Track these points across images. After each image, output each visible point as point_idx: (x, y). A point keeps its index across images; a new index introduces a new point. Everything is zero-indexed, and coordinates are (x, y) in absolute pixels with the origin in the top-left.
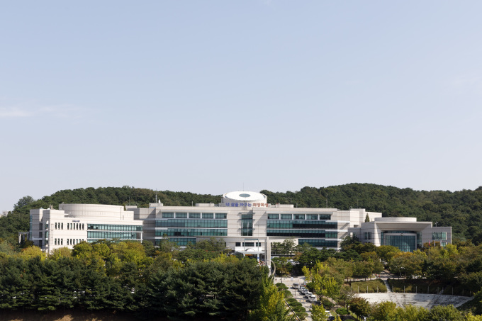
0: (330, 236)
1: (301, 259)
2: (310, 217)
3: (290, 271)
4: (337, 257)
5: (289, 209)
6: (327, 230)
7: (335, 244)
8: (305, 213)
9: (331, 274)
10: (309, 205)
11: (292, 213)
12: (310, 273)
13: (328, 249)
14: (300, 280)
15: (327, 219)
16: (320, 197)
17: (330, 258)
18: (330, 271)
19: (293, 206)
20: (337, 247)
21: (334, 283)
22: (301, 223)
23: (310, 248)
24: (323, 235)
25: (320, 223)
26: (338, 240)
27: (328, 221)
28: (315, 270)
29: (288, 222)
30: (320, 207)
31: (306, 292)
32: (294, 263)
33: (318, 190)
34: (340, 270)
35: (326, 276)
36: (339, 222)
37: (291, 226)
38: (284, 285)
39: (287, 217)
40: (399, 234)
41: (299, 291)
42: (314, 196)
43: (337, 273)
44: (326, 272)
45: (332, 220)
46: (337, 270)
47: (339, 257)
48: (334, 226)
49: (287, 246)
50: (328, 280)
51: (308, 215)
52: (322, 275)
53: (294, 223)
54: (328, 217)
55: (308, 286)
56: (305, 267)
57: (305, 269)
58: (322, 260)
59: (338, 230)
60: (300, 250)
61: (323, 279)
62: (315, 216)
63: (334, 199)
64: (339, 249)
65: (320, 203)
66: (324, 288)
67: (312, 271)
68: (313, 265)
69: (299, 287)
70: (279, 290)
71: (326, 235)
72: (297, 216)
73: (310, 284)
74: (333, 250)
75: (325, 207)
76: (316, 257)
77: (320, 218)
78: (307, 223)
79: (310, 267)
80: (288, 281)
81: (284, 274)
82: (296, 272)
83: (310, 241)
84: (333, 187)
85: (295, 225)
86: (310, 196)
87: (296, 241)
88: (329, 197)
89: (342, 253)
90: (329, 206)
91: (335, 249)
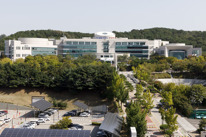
0: (144, 52)
1: (131, 63)
2: (136, 44)
3: (126, 69)
4: (148, 62)
5: (126, 40)
6: (143, 50)
7: (147, 56)
8: (133, 42)
9: (145, 70)
10: (135, 38)
11: (127, 42)
12: (135, 70)
13: (144, 58)
14: (131, 73)
15: (143, 44)
16: (140, 34)
17: (144, 63)
18: (145, 69)
19: (127, 38)
20: (148, 57)
21: (147, 74)
22: (131, 46)
23: (135, 58)
24: (142, 52)
25: (140, 46)
26: (149, 54)
27: (144, 45)
28: (138, 68)
29: (125, 46)
30: (140, 39)
31: (133, 78)
32: (128, 65)
33: (139, 31)
34: (149, 68)
35: (143, 71)
36: (149, 46)
37: (127, 48)
38: (123, 75)
39: (125, 44)
40: (177, 51)
41: (130, 78)
42: (137, 33)
43: (148, 69)
44: (143, 69)
45: (146, 45)
46: (148, 68)
47: (149, 62)
48: (147, 48)
49: (125, 57)
50: (144, 73)
51: (134, 43)
52: (141, 70)
53: (128, 46)
54: (144, 43)
55: (134, 76)
56: (133, 67)
57: (133, 68)
58: (141, 63)
59: (149, 50)
60: (131, 59)
61: (141, 72)
62: (138, 43)
63: (147, 35)
64: (149, 58)
65: (140, 37)
66: (142, 76)
67: (136, 69)
68: (137, 66)
69: (130, 76)
70: (121, 77)
71: (143, 52)
72: (129, 43)
73: (135, 74)
74: (146, 59)
75: (143, 39)
76: (138, 62)
77: (140, 44)
78: (134, 46)
79: (135, 67)
80: (125, 73)
81: (123, 70)
82: (129, 69)
83: (136, 55)
84: (146, 29)
85: (129, 48)
86: (135, 34)
87: (129, 55)
88: (144, 34)
89: (150, 60)
90: (144, 38)
91: (147, 58)
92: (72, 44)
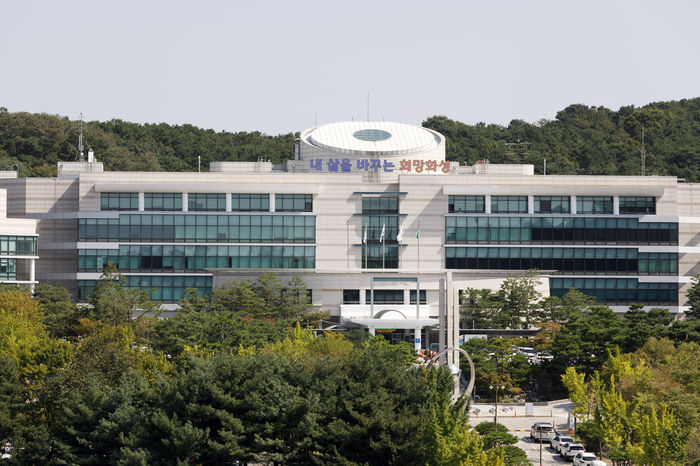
0: (652, 266)
1: (559, 345)
2: (588, 206)
3: (522, 385)
4: (679, 336)
5: (520, 178)
6: (643, 249)
7: (669, 294)
8: (572, 192)
9: (656, 392)
10: (584, 164)
11: (530, 192)
12: (589, 391)
13: (647, 309)
14: (555, 414)
15: (643, 210)
16: (622, 138)
17: (652, 340)
18: (654, 385)
19: (530, 169)
20: (676, 302)
21: (669, 422)
22: (557, 224)
23: (587, 309)
24: (631, 265)
25: (622, 225)
26: (681, 279)
27: (646, 218)
28: (606, 379)
29: (515, 223)
30: (621, 172)
31: (574, 453)
32: (535, 358)
33: (615, 117)
34: (687, 379)
35: (642, 398)
36: (682, 220)
37: (526, 235)
38: (503, 429)
39: (513, 206)
41: (552, 449)
42: (599, 134)
43: (678, 388)
44: (642, 386)
45: (662, 215)
46: (677, 378)
47: (682, 337)
48: (668, 233)
49: (514, 302)
50: (648, 411)
51: (581, 198)
52: (628, 395)
53: (537, 224)
54: (649, 204)
55: (580, 433)
56: (572, 370)
57: (572, 376)
58: (629, 346)
59: (681, 249)
60: (555, 316)
61: (630, 409)
62: (606, 203)
63: (668, 146)
64: (682, 309)
65: (621, 158)
66: (634, 438)
67: (596, 382)
68: (598, 365)
69: (551, 436)
70: (488, 445)
71: (642, 266)
72: (545, 204)
73: (588, 425)
74: (663, 314)
75: (637, 173)
76: (608, 338)
77: (622, 209)
78: (579, 225)
79: (588, 369)
80: (517, 417)
81: (502, 393)
82: (544, 385)
83: (589, 286)
84: (662, 105)
85: (539, 233)
86: (587, 137)
87: (541, 286)
88: (648, 140)
89: (693, 325)
90: (651, 168)
91: (671, 309)
92: (142, 207)
